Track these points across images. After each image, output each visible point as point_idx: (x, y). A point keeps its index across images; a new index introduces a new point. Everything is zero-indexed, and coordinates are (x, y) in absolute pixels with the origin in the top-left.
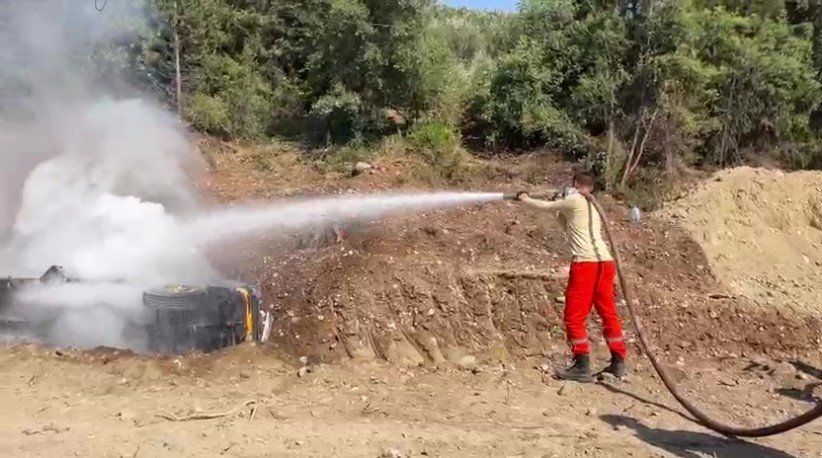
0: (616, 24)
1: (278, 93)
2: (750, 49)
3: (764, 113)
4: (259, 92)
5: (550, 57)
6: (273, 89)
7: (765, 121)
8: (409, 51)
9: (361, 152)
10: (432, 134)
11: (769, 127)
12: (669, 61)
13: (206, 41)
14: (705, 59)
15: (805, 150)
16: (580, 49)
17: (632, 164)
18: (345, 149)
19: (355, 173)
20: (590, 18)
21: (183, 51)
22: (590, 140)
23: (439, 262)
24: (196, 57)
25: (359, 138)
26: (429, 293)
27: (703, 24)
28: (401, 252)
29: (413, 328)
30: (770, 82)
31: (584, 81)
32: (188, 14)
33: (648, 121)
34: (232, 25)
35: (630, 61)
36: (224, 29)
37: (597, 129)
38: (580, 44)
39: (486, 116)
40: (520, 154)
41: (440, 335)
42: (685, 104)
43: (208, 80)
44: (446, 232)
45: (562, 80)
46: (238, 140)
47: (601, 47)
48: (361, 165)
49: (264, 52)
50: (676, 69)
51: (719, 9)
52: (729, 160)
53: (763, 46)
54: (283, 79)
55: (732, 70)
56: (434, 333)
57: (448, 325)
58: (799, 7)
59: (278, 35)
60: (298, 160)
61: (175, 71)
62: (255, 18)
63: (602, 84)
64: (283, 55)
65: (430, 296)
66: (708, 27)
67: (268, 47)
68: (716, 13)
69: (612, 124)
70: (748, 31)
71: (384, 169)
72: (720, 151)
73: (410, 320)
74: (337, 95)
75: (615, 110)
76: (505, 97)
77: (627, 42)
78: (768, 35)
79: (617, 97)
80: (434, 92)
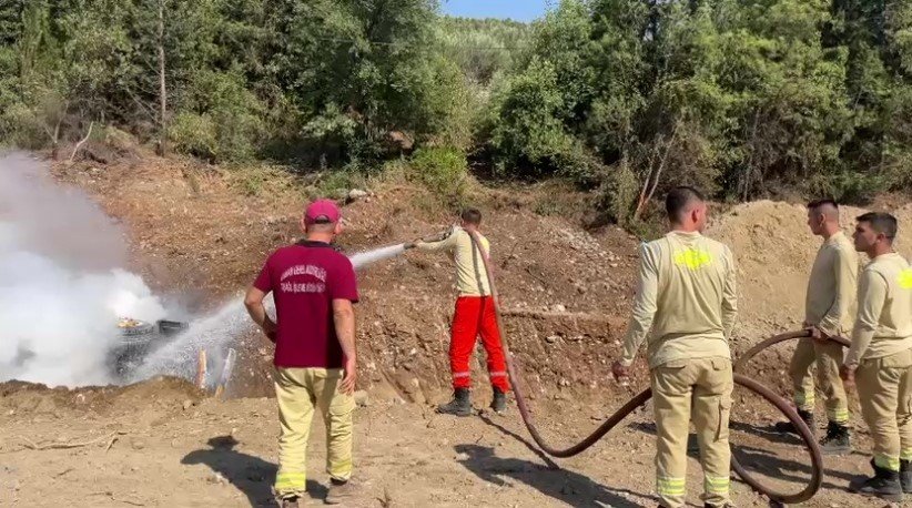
0: (632, 45)
1: (276, 113)
2: (774, 75)
3: (790, 144)
4: (253, 112)
5: (563, 79)
6: (270, 108)
7: (791, 152)
8: (408, 69)
9: (357, 178)
10: (436, 160)
11: (797, 158)
12: (686, 87)
13: (195, 55)
14: (725, 85)
15: (837, 183)
16: (596, 71)
17: (646, 196)
18: (339, 174)
19: (350, 200)
20: (606, 38)
21: (169, 66)
22: (603, 169)
23: (426, 298)
24: (182, 72)
25: (355, 162)
26: (413, 331)
27: (725, 47)
28: (386, 286)
29: (394, 369)
30: (796, 111)
31: (598, 105)
32: (175, 25)
33: (663, 150)
34: (226, 37)
35: (645, 85)
36: (216, 41)
37: (611, 157)
38: (595, 66)
39: (496, 142)
40: (532, 182)
41: (423, 376)
42: (703, 133)
43: (197, 97)
44: (437, 265)
45: (575, 103)
46: (225, 163)
47: (617, 70)
48: (355, 192)
49: (259, 67)
50: (693, 96)
51: (744, 32)
52: (754, 193)
53: (790, 71)
54: (281, 97)
55: (755, 98)
56: (415, 373)
57: (432, 366)
58: (834, 29)
59: (276, 49)
60: (289, 185)
61: (159, 87)
62: (252, 31)
63: (615, 108)
64: (282, 72)
65: (414, 335)
66: (729, 51)
67: (265, 63)
68: (739, 35)
69: (625, 153)
70: (774, 55)
71: (380, 197)
72: (744, 182)
73: (390, 359)
74: (330, 117)
75: (629, 138)
76: (515, 121)
77: (643, 65)
78: (797, 60)
79: (632, 124)
80: (441, 114)
